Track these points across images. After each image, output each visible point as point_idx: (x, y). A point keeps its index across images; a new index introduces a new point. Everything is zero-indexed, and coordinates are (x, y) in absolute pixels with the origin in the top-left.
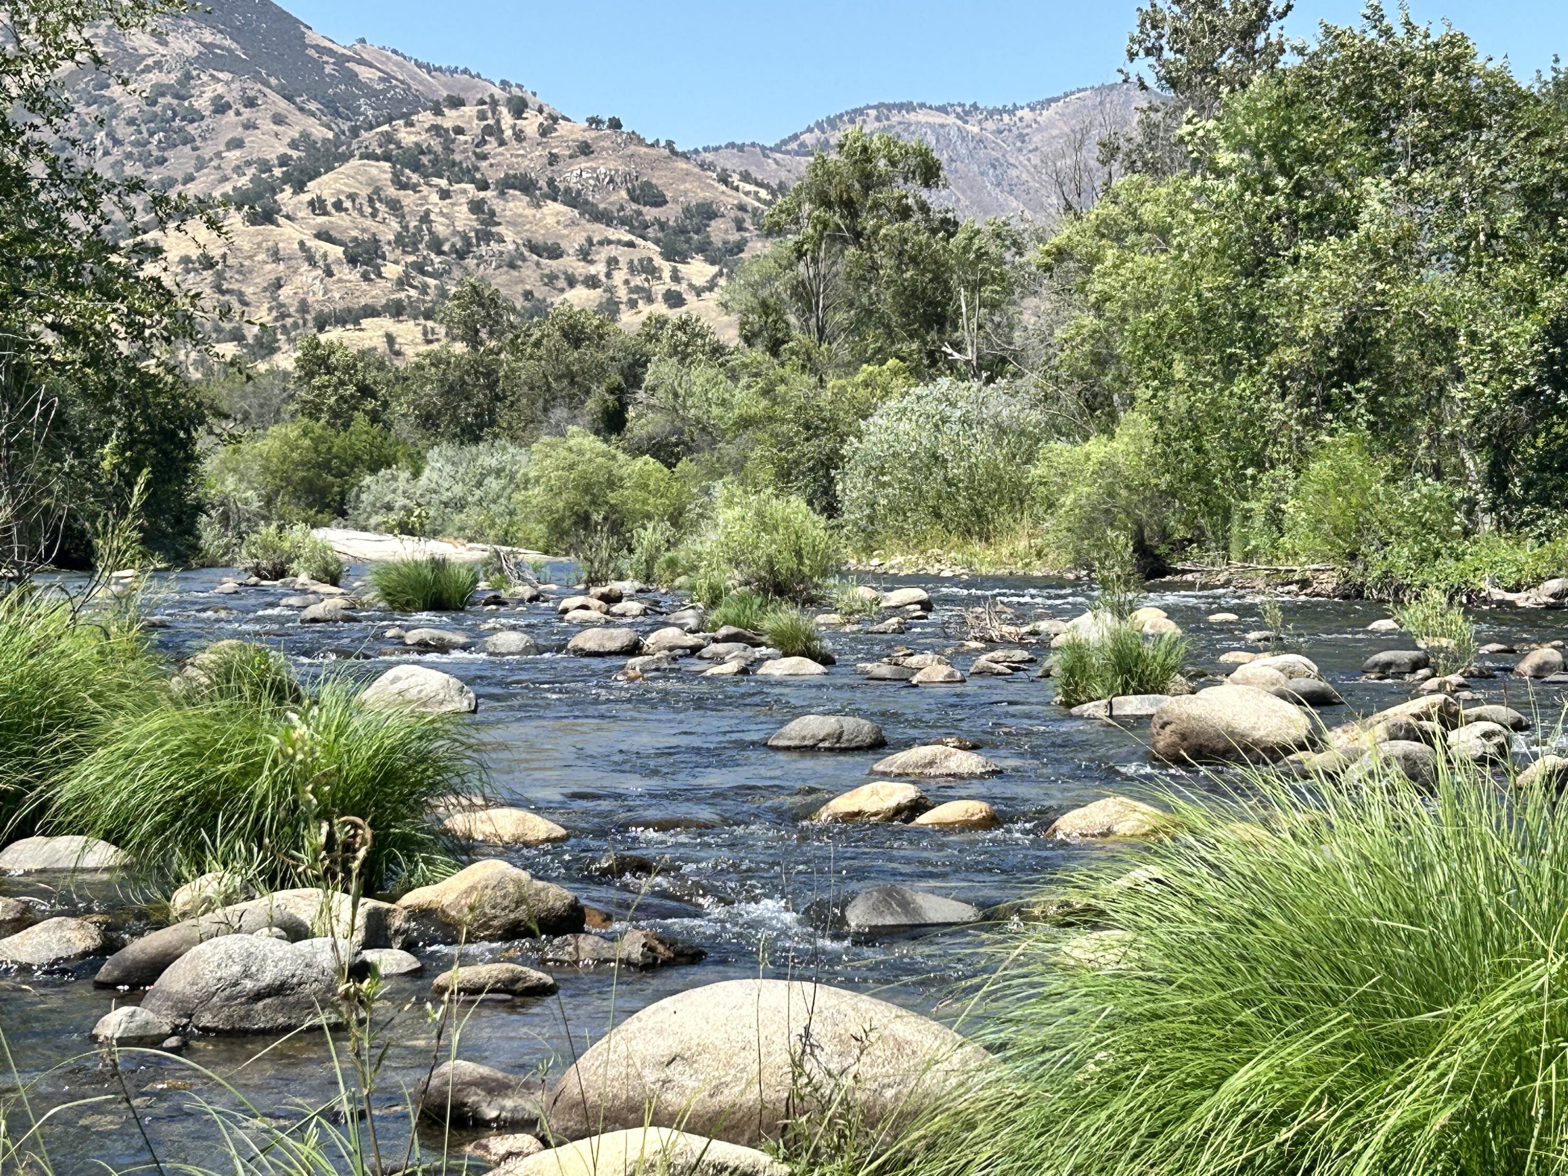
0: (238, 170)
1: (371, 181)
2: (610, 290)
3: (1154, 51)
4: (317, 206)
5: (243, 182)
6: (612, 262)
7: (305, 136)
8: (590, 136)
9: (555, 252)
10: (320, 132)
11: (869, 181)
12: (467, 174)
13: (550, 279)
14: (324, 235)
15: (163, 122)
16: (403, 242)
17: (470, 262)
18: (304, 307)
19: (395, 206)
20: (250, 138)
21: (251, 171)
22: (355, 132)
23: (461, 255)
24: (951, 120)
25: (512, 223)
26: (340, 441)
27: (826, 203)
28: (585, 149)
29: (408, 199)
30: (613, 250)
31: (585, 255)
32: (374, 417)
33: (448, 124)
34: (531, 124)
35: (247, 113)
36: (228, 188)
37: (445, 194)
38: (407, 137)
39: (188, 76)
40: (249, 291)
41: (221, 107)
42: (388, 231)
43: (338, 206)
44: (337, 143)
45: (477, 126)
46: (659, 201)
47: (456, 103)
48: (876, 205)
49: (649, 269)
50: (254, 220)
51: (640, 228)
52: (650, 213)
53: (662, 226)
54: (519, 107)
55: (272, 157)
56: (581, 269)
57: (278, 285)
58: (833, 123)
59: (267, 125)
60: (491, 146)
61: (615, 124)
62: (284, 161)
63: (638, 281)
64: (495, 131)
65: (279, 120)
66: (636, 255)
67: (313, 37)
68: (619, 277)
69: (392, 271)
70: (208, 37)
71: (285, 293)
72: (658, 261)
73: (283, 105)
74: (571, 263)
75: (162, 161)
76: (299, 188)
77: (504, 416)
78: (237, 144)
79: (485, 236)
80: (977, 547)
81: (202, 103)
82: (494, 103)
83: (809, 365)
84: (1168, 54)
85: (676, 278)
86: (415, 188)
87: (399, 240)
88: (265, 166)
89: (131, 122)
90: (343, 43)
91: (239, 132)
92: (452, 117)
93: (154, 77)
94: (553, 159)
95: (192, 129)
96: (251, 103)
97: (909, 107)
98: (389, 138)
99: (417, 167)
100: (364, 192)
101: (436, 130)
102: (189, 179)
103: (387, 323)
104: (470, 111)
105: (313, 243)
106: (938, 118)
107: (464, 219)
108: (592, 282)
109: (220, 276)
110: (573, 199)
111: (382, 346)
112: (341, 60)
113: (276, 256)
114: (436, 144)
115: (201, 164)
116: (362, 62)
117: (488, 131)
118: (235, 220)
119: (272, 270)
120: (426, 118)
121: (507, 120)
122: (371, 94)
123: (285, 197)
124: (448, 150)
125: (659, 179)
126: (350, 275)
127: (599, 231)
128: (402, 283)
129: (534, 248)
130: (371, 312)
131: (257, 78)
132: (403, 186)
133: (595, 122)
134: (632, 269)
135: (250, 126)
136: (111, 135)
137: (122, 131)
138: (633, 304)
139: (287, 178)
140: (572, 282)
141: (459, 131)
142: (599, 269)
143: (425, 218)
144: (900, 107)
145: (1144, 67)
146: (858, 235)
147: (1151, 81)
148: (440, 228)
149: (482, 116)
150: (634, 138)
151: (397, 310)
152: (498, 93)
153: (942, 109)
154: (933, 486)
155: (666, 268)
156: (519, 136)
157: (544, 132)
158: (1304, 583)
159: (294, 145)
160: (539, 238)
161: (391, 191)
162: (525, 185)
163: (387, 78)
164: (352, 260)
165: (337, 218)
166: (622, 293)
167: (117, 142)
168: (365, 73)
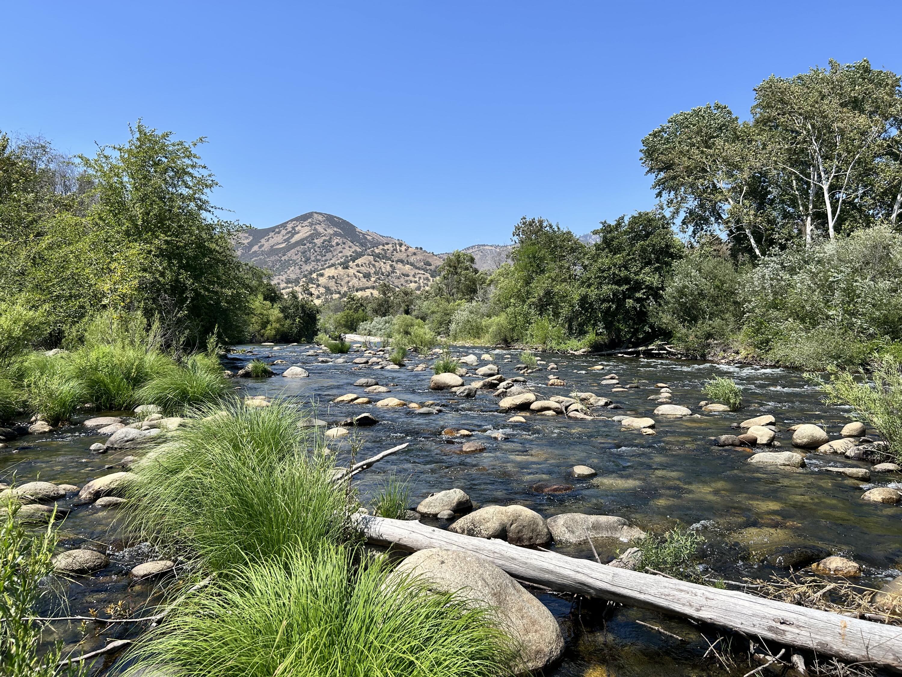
0: (341, 258)
1: (369, 260)
2: (419, 284)
3: (518, 235)
4: (357, 265)
5: (342, 260)
6: (420, 278)
7: (356, 251)
8: (415, 251)
9: (408, 276)
10: (359, 250)
11: (459, 262)
12: (389, 259)
13: (407, 281)
14: (358, 272)
15: (325, 247)
16: (376, 273)
17: (390, 277)
18: (354, 287)
19: (374, 266)
20: (344, 251)
21: (344, 258)
22: (366, 250)
23: (388, 276)
24: (493, 248)
25: (398, 269)
26: (356, 316)
27: (450, 267)
28: (415, 254)
29: (377, 264)
30: (420, 275)
31: (414, 276)
32: (363, 310)
33: (386, 248)
34: (403, 248)
35: (343, 246)
36: (339, 261)
37: (385, 263)
38: (377, 251)
39: (331, 238)
40: (342, 283)
41: (338, 244)
42: (372, 271)
43: (362, 265)
44: (362, 252)
45: (392, 249)
46: (430, 265)
47: (388, 244)
48: (461, 267)
49: (427, 279)
50: (344, 268)
51: (426, 270)
52: (428, 267)
53: (431, 270)
54: (401, 245)
55: (348, 255)
56: (413, 279)
57: (349, 282)
58: (468, 249)
59: (347, 248)
60: (395, 253)
61: (421, 249)
62: (351, 256)
63: (425, 282)
64: (395, 250)
65: (350, 247)
66: (425, 276)
67: (357, 230)
68: (421, 281)
69: (373, 279)
70: (335, 229)
71: (350, 284)
72: (430, 278)
73: (351, 244)
74: (411, 278)
75: (325, 256)
76: (354, 262)
77: (391, 311)
78: (341, 252)
79: (393, 272)
80: (476, 340)
81: (334, 244)
82: (396, 244)
83: (448, 301)
84: (521, 236)
85: (433, 281)
86: (378, 262)
87: (375, 273)
88: (347, 257)
89: (319, 247)
90: (364, 231)
91: (341, 250)
92: (386, 247)
93: (324, 238)
94: (408, 256)
95: (331, 249)
96: (344, 243)
97: (484, 245)
98: (373, 251)
99: (379, 257)
100: (367, 262)
101: (383, 249)
102: (331, 259)
103: (371, 290)
104: (390, 245)
105: (356, 273)
106: (490, 248)
107: (389, 268)
108: (416, 282)
109: (336, 280)
110: (412, 264)
111: (370, 295)
112: (364, 234)
113: (348, 276)
114: (383, 252)
115: (333, 256)
116: (368, 235)
117: (394, 250)
118: (340, 268)
119: (347, 279)
120: (381, 247)
121: (398, 247)
122: (369, 241)
123: (351, 263)
124: (386, 254)
125: (430, 260)
126: (364, 280)
127: (417, 271)
128: (375, 282)
129: (403, 275)
130: (368, 288)
131: (346, 238)
132: (376, 261)
133: (417, 248)
134: (424, 279)
135: (344, 248)
136: (314, 250)
137: (317, 249)
138: (424, 287)
139: (351, 260)
140: (411, 282)
141: (388, 250)
142: (417, 279)
143: (380, 268)
144: (482, 245)
145: (516, 238)
146: (457, 273)
147: (517, 241)
148: (383, 270)
149: (393, 247)
150: (425, 251)
151: (373, 288)
152: (397, 242)
153: (491, 246)
154: (468, 326)
155: (431, 279)
156: (401, 251)
157: (406, 250)
158: (536, 349)
159: (353, 252)
160: (404, 273)
161: (373, 262)
162: (402, 261)
163: (374, 238)
164: (365, 277)
165: (362, 268)
166: (422, 284)
167: (316, 252)
168: (369, 237)
